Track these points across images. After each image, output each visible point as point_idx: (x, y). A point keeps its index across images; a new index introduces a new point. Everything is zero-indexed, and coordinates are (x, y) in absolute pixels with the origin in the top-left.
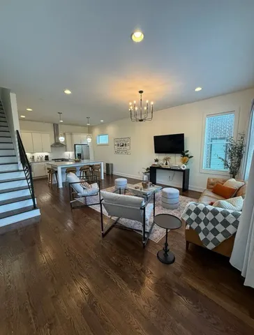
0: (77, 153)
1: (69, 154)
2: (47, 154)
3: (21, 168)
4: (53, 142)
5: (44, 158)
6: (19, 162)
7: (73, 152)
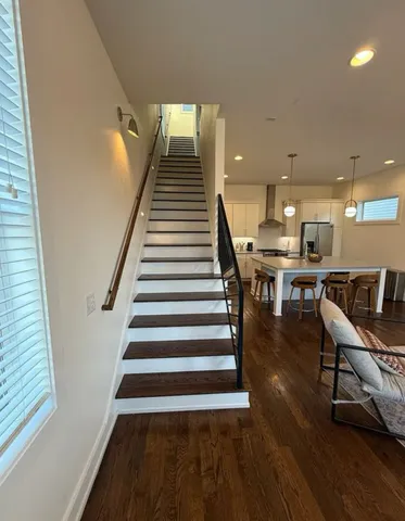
0: (305, 240)
1: (289, 242)
2: (250, 240)
3: (218, 271)
4: (263, 219)
5: (245, 247)
6: (216, 259)
7: (298, 239)
